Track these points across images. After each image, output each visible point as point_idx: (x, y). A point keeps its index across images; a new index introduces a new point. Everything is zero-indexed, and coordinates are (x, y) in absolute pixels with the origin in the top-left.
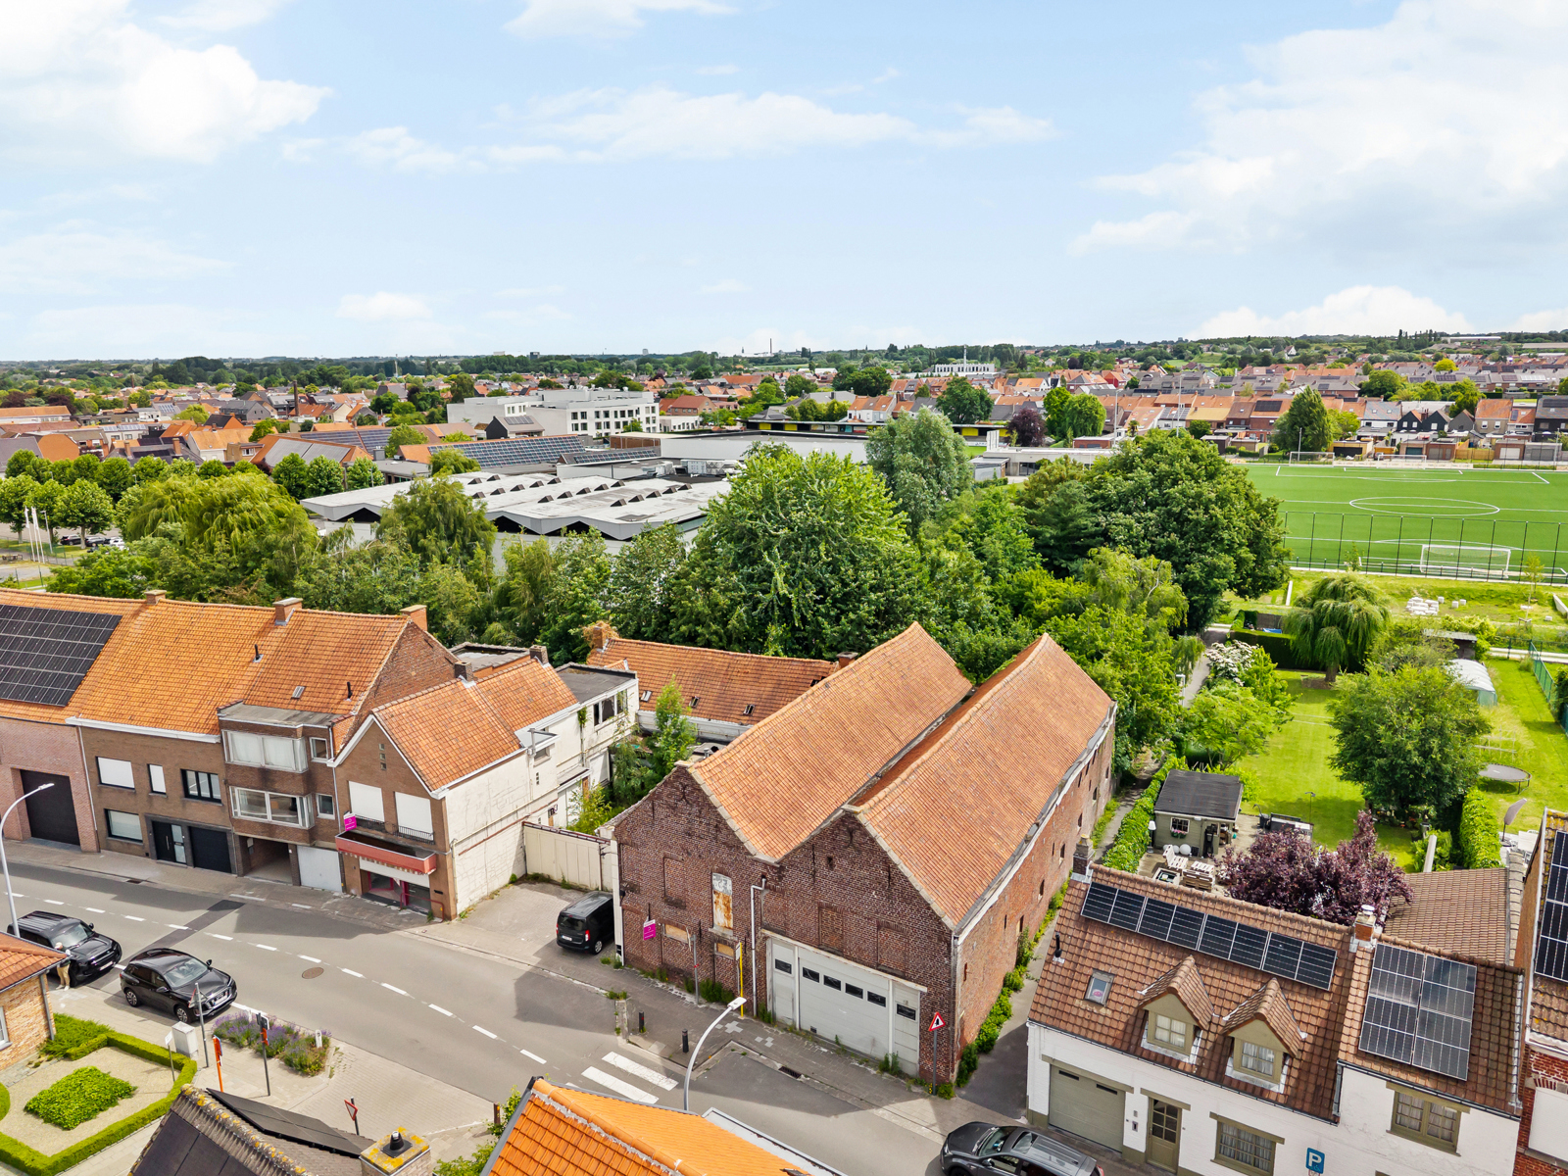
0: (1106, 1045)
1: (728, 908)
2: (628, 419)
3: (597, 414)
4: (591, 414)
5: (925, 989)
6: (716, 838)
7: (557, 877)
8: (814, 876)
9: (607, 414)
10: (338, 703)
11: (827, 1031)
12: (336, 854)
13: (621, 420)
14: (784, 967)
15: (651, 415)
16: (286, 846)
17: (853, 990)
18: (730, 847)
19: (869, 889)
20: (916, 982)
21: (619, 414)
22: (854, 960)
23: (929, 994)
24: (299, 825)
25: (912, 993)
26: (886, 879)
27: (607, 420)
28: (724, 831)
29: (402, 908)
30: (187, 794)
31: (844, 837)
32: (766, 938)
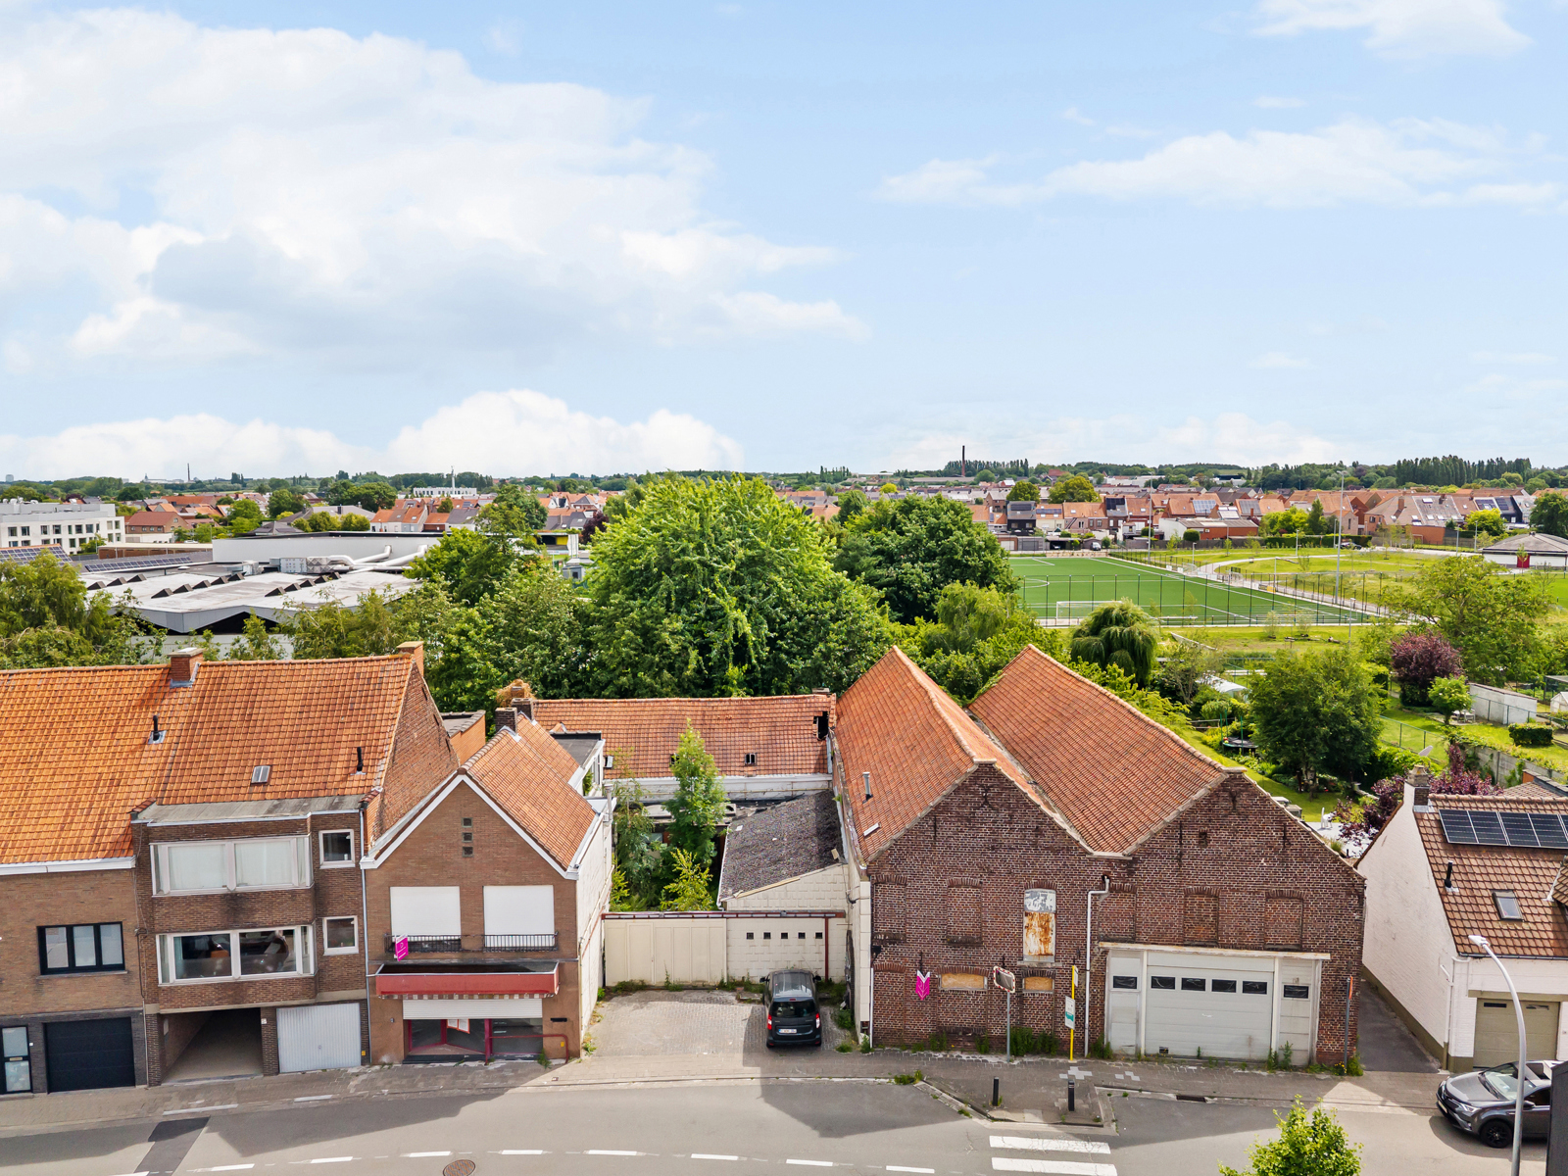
0: (1547, 957)
1: (1046, 930)
2: (85, 535)
3: (44, 530)
4: (35, 529)
5: (1327, 957)
6: (1035, 844)
7: (655, 978)
8: (1179, 860)
9: (57, 530)
10: (344, 780)
11: (1181, 1047)
12: (356, 1006)
13: (77, 537)
14: (1126, 982)
15: (114, 531)
16: (256, 1013)
17: (1223, 986)
18: (1056, 852)
19: (1256, 858)
20: (1317, 951)
21: (74, 529)
22: (1234, 947)
23: (1333, 961)
24: (299, 972)
25: (1309, 967)
26: (1280, 841)
27: (58, 536)
28: (1049, 833)
29: (488, 1061)
30: (44, 969)
31: (1225, 804)
32: (1106, 952)
